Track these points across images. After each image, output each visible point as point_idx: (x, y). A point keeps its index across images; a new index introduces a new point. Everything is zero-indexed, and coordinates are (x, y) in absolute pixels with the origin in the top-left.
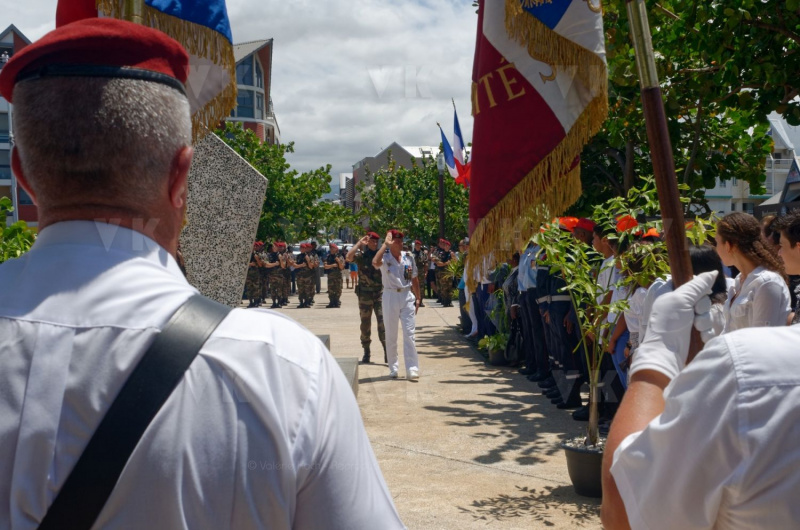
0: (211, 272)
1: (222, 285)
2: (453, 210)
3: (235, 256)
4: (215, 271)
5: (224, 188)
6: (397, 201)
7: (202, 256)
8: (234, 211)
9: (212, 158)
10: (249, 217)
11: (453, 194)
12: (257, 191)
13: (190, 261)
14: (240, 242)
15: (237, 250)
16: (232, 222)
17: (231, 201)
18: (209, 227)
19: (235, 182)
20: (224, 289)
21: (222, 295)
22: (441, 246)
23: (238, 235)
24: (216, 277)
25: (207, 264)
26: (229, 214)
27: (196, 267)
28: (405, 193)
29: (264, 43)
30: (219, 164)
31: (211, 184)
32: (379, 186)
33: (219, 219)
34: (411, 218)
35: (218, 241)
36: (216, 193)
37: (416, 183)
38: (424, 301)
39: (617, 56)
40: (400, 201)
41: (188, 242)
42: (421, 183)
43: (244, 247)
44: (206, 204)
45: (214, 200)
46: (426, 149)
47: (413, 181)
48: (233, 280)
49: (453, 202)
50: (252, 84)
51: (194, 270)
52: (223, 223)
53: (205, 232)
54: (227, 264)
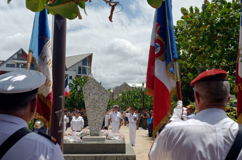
0: (94, 118)
1: (97, 122)
2: (147, 102)
3: (101, 114)
4: (95, 118)
5: (99, 95)
6: (129, 99)
7: (92, 114)
8: (101, 101)
9: (96, 87)
10: (105, 103)
11: (147, 97)
12: (108, 96)
13: (88, 115)
14: (103, 110)
15: (101, 112)
16: (100, 104)
17: (100, 99)
18: (94, 106)
19: (102, 93)
20: (98, 123)
21: (97, 125)
22: (144, 112)
23: (102, 108)
24: (96, 120)
25: (93, 116)
26: (100, 102)
27: (90, 117)
28: (131, 97)
29: (90, 54)
30: (97, 88)
31: (95, 94)
32: (123, 95)
33: (97, 104)
34: (133, 104)
35: (96, 109)
36: (96, 96)
37: (134, 94)
38: (139, 128)
39: (204, 61)
40: (130, 99)
41: (88, 110)
42: (136, 94)
43: (103, 111)
44: (93, 99)
45: (96, 98)
46: (134, 84)
47: (133, 93)
48: (100, 121)
49: (147, 99)
50: (86, 65)
51: (89, 117)
52: (98, 105)
53: (93, 107)
54: (99, 116)
